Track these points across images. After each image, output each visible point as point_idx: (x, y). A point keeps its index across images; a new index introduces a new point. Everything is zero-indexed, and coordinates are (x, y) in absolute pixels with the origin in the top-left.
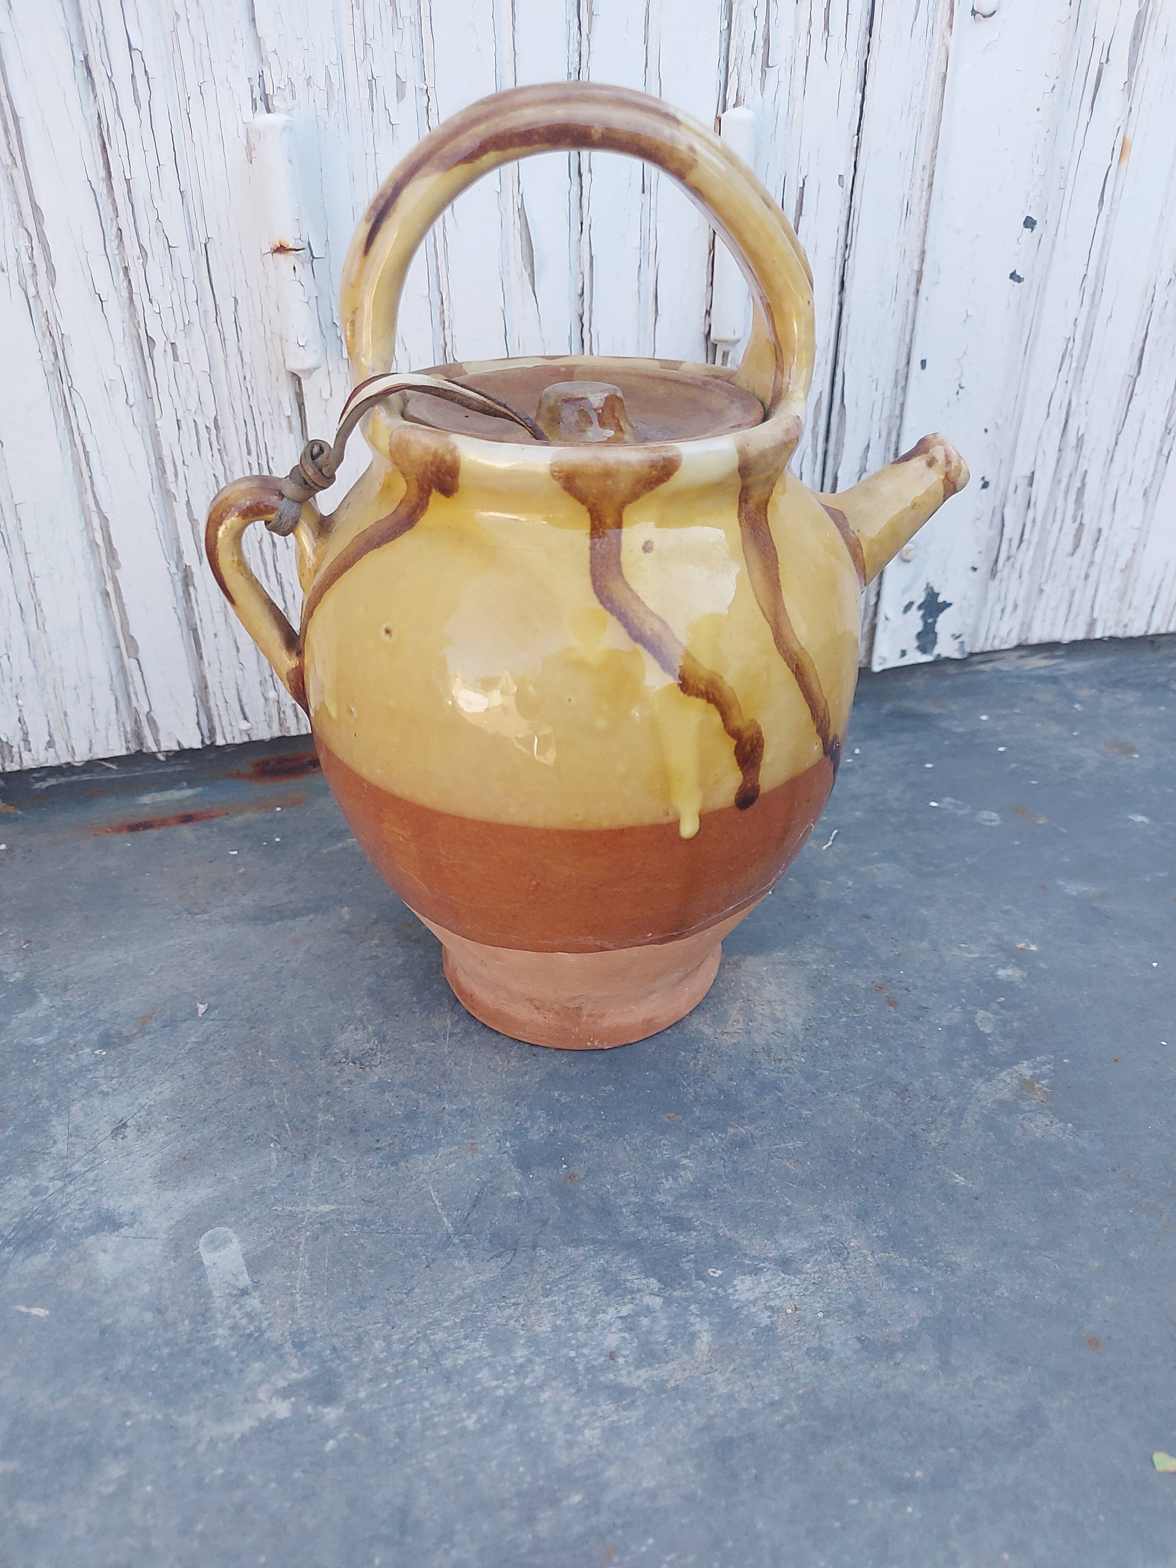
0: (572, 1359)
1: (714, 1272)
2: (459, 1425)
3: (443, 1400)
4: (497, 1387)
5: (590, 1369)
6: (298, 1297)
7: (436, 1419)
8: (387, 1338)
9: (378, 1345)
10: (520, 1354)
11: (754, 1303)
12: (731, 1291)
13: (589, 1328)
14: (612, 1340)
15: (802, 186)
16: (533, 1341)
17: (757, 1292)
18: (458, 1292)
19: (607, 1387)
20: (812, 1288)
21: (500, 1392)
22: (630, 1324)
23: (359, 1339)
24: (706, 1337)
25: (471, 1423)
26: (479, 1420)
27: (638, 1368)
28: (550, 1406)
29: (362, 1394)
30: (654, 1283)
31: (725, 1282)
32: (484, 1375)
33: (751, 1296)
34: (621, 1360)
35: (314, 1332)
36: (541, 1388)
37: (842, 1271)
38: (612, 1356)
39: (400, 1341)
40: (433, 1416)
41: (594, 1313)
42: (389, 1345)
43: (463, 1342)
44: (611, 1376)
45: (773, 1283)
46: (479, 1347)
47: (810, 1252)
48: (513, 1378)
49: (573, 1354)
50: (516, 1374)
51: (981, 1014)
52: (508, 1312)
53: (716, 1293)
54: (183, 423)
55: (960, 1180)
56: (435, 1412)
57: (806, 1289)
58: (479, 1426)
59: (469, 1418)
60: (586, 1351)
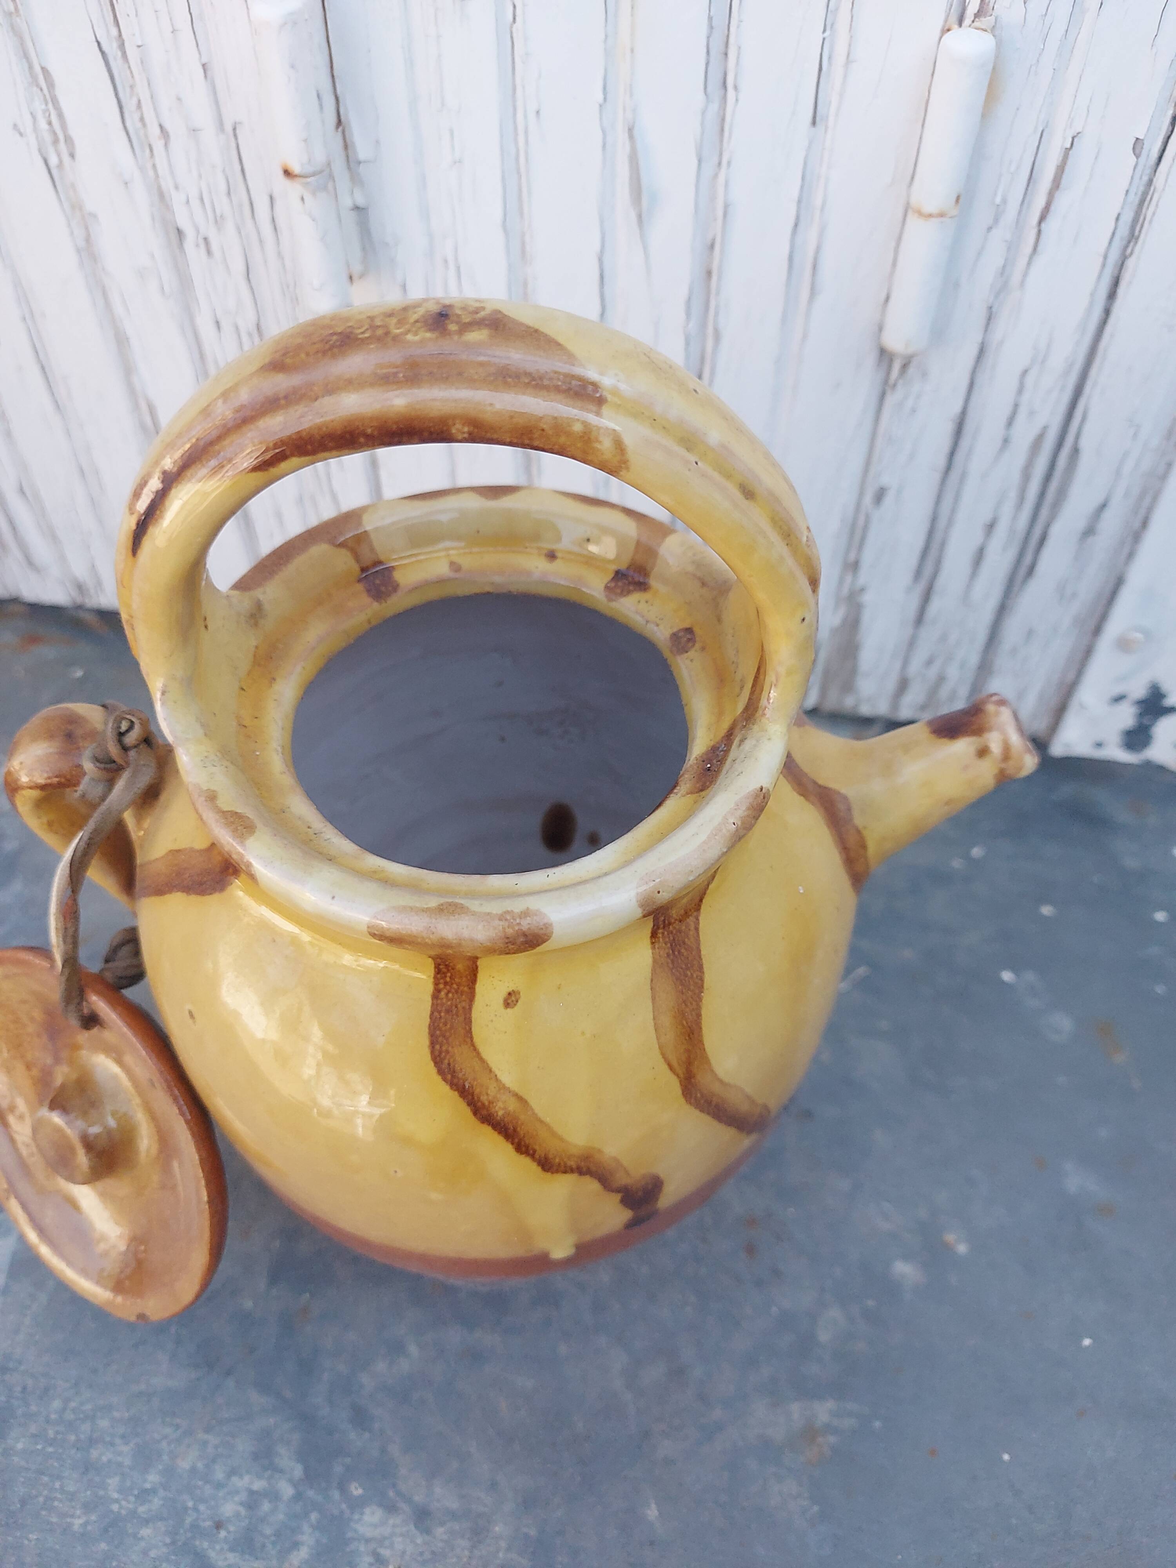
0: (186, 1509)
1: (356, 1488)
2: (68, 1520)
3: (71, 1488)
4: (117, 1501)
5: (194, 1527)
6: (27, 1321)
7: (56, 1503)
8: (66, 1401)
9: (57, 1404)
10: (153, 1478)
11: (368, 1541)
12: (356, 1517)
13: (219, 1486)
14: (228, 1509)
15: (1068, 146)
16: (170, 1472)
17: (376, 1533)
18: (143, 1387)
19: (196, 1554)
20: (427, 1555)
21: (115, 1507)
22: (253, 1501)
23: (46, 1390)
24: (303, 1553)
25: (77, 1523)
26: (86, 1524)
27: (232, 1550)
28: (143, 1544)
29: (20, 1446)
30: (298, 1471)
31: (358, 1504)
32: (113, 1482)
33: (369, 1532)
34: (223, 1534)
35: (20, 1362)
36: (146, 1522)
37: (467, 1553)
38: (219, 1526)
39: (74, 1410)
40: (55, 1499)
41: (233, 1472)
42: (64, 1409)
43: (118, 1441)
44: (206, 1545)
45: (398, 1530)
46: (125, 1452)
47: (453, 1515)
48: (132, 1499)
49: (190, 1504)
50: (137, 1497)
51: (834, 1313)
52: (168, 1430)
53: (342, 1512)
54: (223, 324)
55: (652, 1512)
56: (59, 1496)
57: (421, 1554)
58: (81, 1530)
59: (79, 1517)
60: (202, 1507)
